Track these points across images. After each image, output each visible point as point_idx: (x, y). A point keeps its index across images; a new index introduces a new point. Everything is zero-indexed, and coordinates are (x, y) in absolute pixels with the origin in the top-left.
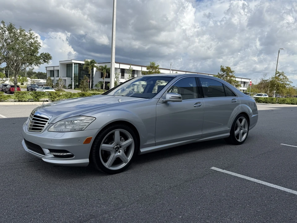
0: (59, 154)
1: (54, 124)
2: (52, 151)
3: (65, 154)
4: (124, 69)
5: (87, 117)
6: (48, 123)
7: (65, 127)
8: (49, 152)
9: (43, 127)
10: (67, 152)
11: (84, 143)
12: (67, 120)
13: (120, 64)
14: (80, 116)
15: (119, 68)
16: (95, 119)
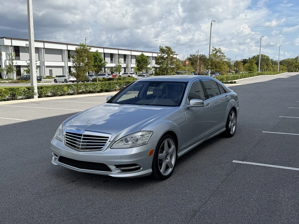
0: (127, 168)
1: (116, 141)
2: (118, 166)
4: (18, 47)
5: (146, 132)
6: (109, 141)
8: (115, 168)
9: (103, 145)
11: (149, 155)
13: (11, 39)
14: (140, 131)
15: (11, 46)
16: (152, 132)
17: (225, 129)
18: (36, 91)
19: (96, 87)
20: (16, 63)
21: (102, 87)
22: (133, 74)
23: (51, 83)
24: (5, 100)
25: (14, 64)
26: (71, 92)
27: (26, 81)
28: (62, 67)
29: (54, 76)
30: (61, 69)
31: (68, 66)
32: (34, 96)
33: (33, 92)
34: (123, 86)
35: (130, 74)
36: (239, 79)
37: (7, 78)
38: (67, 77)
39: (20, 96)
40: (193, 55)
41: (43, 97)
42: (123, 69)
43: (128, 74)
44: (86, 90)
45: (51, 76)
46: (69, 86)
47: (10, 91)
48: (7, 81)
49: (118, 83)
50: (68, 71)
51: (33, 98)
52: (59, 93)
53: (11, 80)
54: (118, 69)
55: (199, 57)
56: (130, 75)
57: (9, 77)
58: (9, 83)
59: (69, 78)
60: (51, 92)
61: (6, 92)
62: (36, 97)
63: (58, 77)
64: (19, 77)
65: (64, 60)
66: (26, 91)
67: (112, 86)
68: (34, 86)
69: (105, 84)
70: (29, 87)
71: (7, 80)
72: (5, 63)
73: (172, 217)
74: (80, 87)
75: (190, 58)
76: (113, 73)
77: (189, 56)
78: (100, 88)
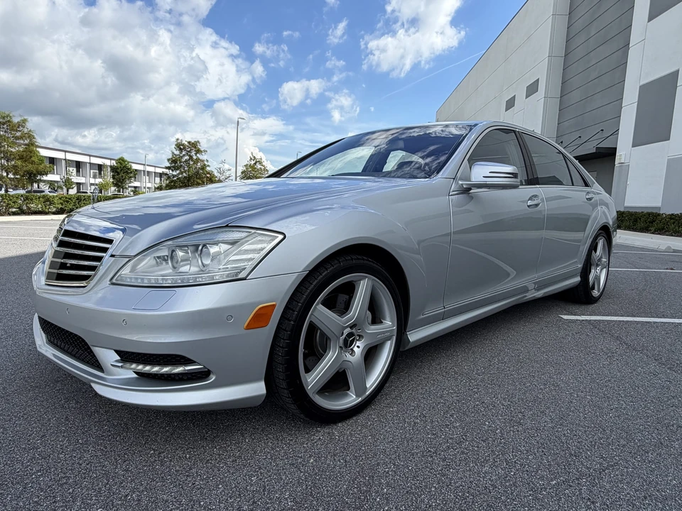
0: (156, 369)
1: (131, 258)
2: (127, 357)
3: (179, 369)
5: (253, 231)
6: (112, 256)
7: (174, 268)
8: (117, 361)
9: (93, 268)
10: (185, 361)
11: (249, 327)
12: (180, 241)
14: (227, 226)
16: (281, 237)
17: (578, 279)
21: (62, 204)
54: (67, 183)
78: (60, 206)
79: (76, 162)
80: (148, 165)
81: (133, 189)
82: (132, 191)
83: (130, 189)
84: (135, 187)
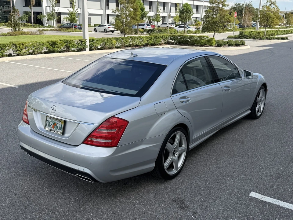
18: (88, 43)
19: (143, 41)
20: (58, 11)
21: (147, 41)
22: (172, 25)
23: (92, 32)
24: (60, 52)
25: (56, 11)
26: (119, 45)
27: (68, 29)
28: (101, 15)
29: (92, 24)
30: (100, 17)
31: (106, 14)
32: (86, 48)
33: (85, 44)
34: (168, 40)
35: (170, 24)
36: (289, 34)
37: (48, 25)
38: (106, 27)
39: (74, 48)
40: (239, 4)
41: (94, 50)
42: (162, 18)
43: (167, 24)
44: (133, 44)
45: (90, 24)
46: (117, 39)
47: (64, 42)
48: (49, 29)
49: (163, 37)
50: (106, 20)
51: (85, 50)
52: (108, 46)
53: (52, 27)
54: (157, 18)
55: (244, 6)
56: (170, 26)
57: (50, 25)
58: (51, 30)
59: (109, 28)
60: (101, 45)
61: (61, 44)
62: (88, 49)
63: (98, 26)
64: (59, 25)
65: (102, 8)
66: (79, 44)
67: (158, 40)
68: (86, 39)
69: (151, 38)
70: (82, 39)
71: (48, 27)
72: (46, 9)
73: (260, 177)
74: (127, 40)
75: (234, 8)
76: (151, 22)
77: (234, 5)
78: (146, 42)
79: (163, 2)
80: (205, 1)
81: (195, 19)
82: (194, 20)
83: (193, 19)
84: (196, 18)
